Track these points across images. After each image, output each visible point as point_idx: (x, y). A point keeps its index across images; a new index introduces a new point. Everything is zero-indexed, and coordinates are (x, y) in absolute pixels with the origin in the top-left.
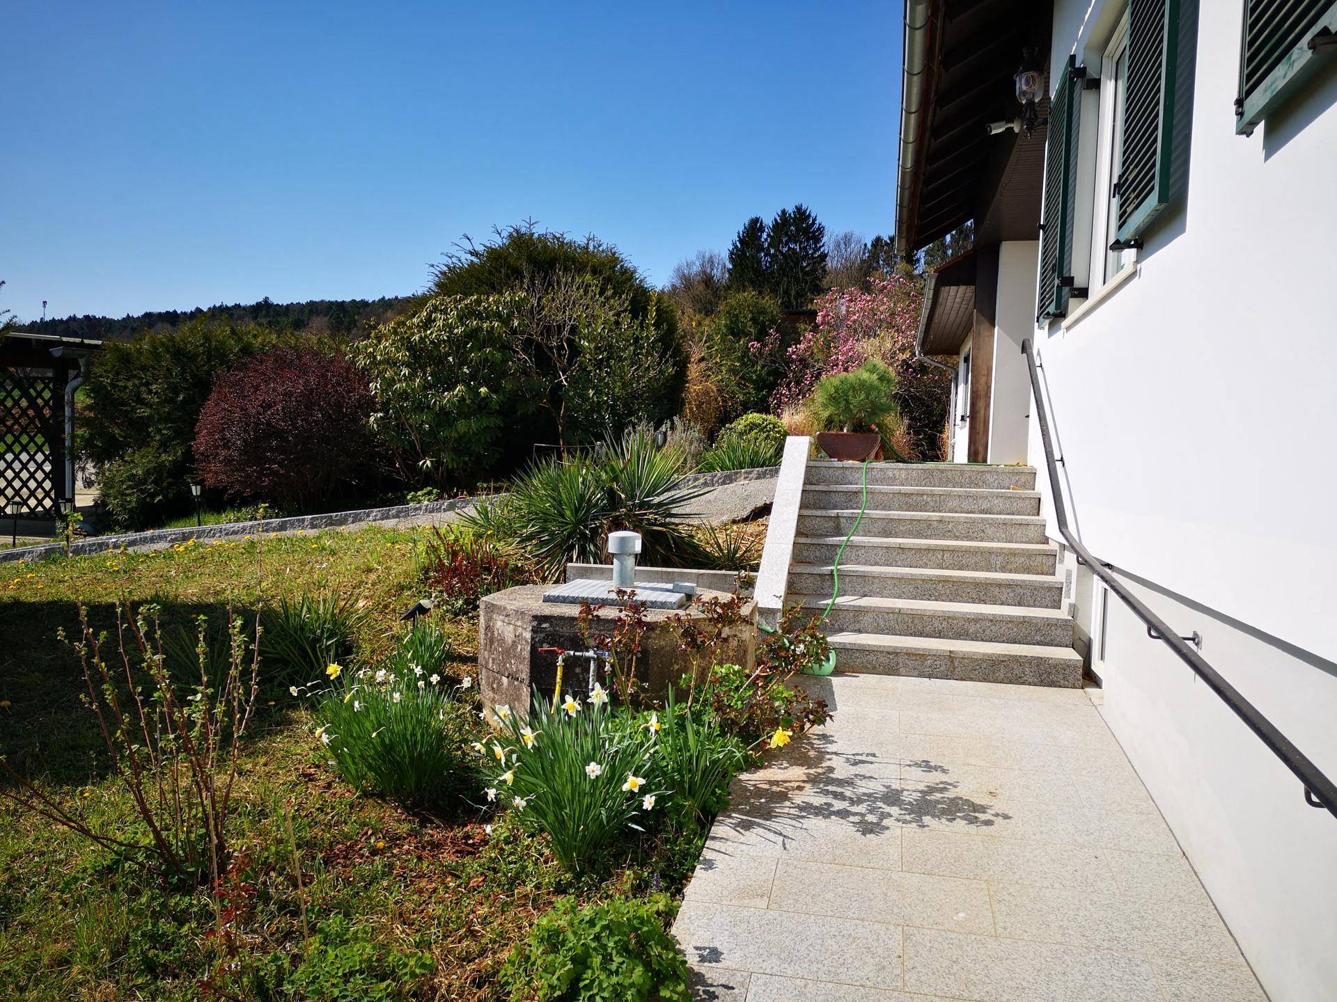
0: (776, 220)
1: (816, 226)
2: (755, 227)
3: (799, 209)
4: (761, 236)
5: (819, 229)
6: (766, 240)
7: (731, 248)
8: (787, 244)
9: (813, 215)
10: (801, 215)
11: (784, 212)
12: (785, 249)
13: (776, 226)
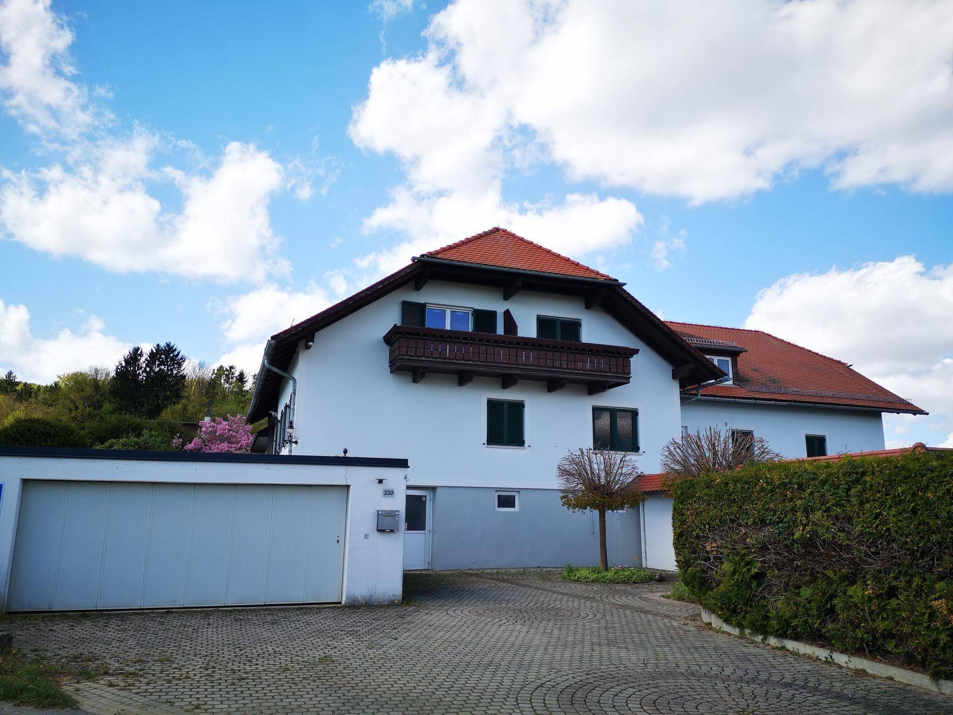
0: (152, 350)
1: (180, 357)
2: (135, 354)
3: (168, 345)
4: (140, 359)
5: (181, 359)
6: (144, 362)
7: (117, 364)
8: (159, 365)
9: (178, 350)
10: (170, 349)
11: (158, 345)
12: (157, 369)
13: (152, 355)
